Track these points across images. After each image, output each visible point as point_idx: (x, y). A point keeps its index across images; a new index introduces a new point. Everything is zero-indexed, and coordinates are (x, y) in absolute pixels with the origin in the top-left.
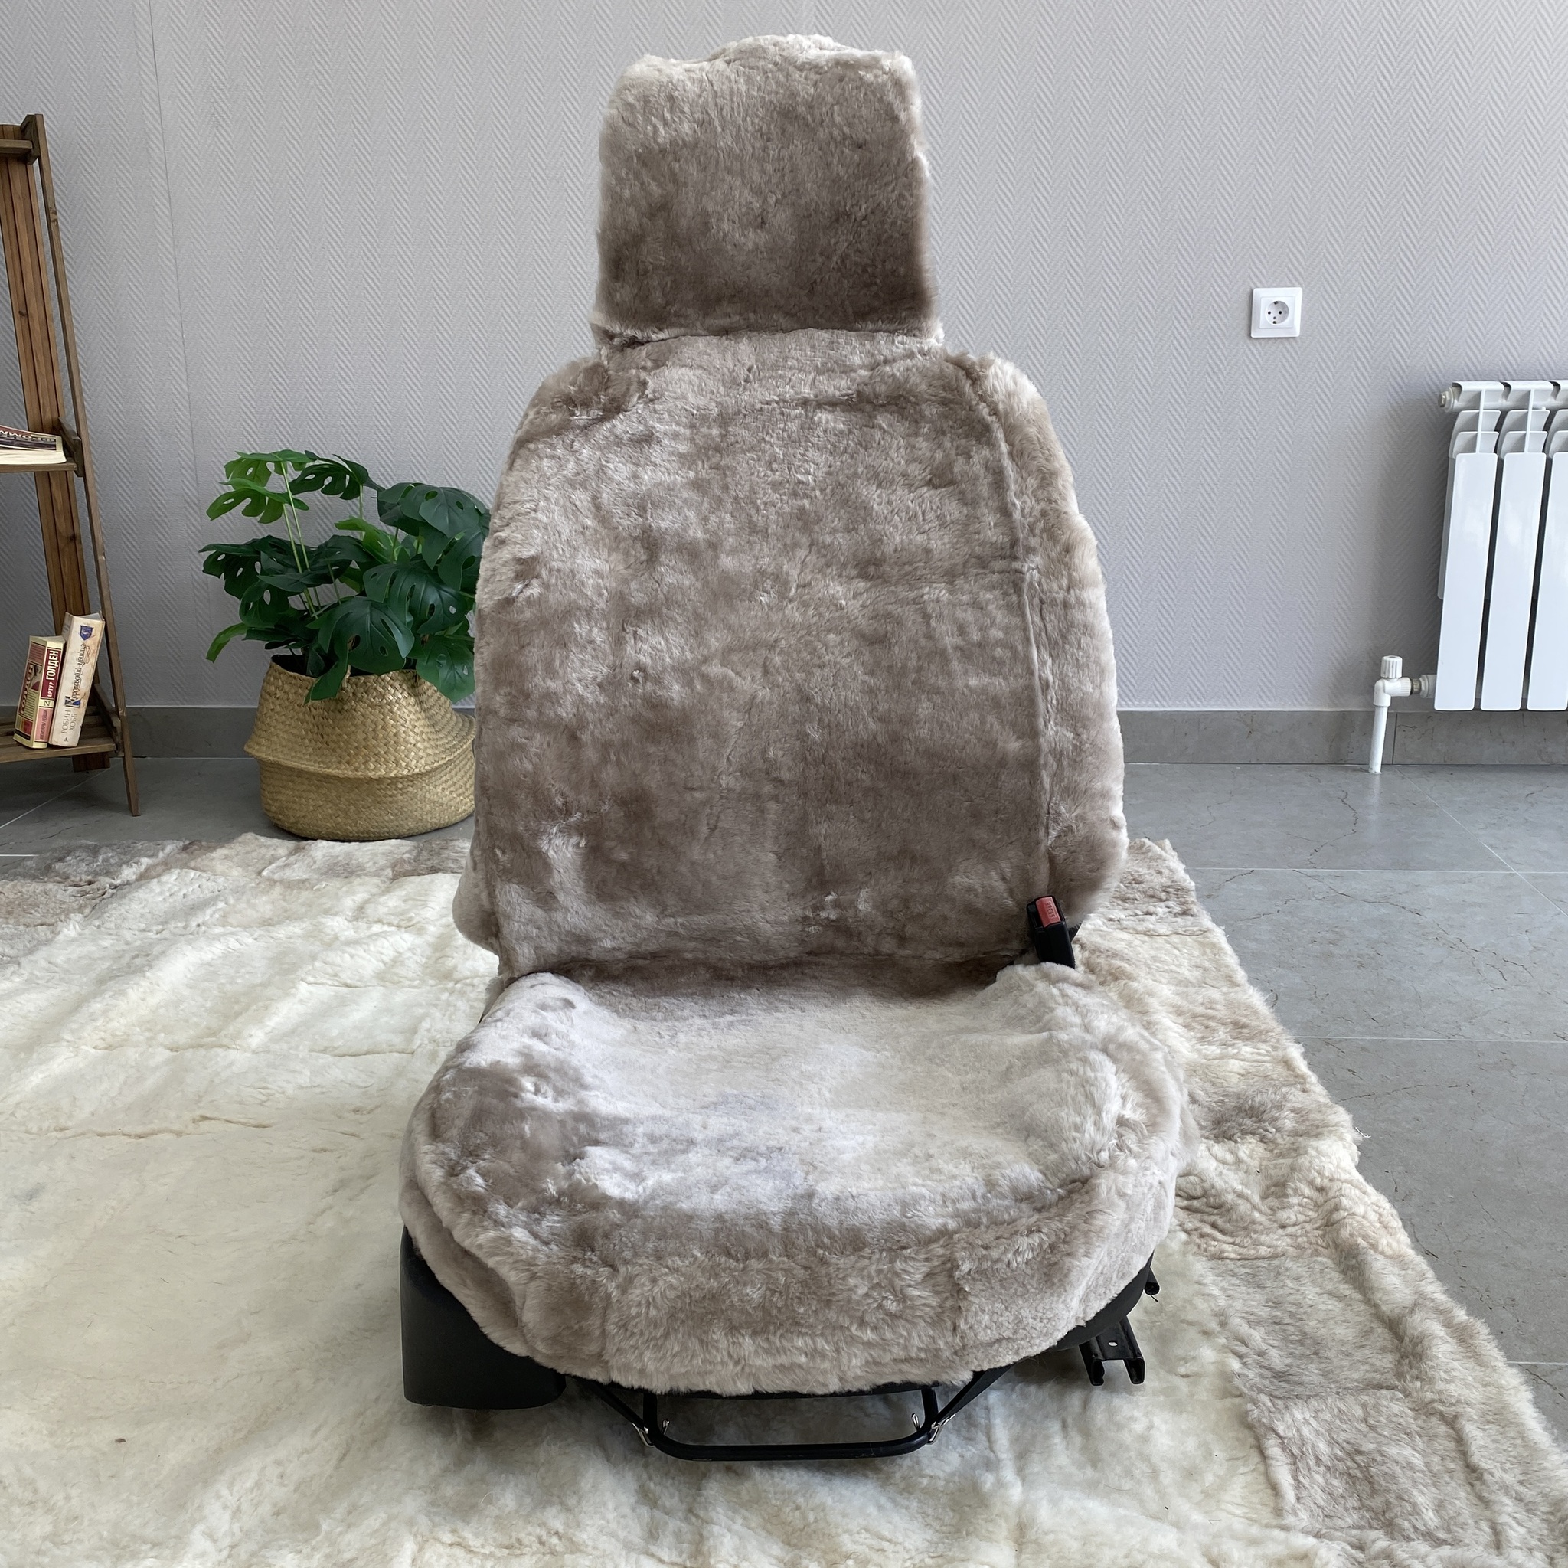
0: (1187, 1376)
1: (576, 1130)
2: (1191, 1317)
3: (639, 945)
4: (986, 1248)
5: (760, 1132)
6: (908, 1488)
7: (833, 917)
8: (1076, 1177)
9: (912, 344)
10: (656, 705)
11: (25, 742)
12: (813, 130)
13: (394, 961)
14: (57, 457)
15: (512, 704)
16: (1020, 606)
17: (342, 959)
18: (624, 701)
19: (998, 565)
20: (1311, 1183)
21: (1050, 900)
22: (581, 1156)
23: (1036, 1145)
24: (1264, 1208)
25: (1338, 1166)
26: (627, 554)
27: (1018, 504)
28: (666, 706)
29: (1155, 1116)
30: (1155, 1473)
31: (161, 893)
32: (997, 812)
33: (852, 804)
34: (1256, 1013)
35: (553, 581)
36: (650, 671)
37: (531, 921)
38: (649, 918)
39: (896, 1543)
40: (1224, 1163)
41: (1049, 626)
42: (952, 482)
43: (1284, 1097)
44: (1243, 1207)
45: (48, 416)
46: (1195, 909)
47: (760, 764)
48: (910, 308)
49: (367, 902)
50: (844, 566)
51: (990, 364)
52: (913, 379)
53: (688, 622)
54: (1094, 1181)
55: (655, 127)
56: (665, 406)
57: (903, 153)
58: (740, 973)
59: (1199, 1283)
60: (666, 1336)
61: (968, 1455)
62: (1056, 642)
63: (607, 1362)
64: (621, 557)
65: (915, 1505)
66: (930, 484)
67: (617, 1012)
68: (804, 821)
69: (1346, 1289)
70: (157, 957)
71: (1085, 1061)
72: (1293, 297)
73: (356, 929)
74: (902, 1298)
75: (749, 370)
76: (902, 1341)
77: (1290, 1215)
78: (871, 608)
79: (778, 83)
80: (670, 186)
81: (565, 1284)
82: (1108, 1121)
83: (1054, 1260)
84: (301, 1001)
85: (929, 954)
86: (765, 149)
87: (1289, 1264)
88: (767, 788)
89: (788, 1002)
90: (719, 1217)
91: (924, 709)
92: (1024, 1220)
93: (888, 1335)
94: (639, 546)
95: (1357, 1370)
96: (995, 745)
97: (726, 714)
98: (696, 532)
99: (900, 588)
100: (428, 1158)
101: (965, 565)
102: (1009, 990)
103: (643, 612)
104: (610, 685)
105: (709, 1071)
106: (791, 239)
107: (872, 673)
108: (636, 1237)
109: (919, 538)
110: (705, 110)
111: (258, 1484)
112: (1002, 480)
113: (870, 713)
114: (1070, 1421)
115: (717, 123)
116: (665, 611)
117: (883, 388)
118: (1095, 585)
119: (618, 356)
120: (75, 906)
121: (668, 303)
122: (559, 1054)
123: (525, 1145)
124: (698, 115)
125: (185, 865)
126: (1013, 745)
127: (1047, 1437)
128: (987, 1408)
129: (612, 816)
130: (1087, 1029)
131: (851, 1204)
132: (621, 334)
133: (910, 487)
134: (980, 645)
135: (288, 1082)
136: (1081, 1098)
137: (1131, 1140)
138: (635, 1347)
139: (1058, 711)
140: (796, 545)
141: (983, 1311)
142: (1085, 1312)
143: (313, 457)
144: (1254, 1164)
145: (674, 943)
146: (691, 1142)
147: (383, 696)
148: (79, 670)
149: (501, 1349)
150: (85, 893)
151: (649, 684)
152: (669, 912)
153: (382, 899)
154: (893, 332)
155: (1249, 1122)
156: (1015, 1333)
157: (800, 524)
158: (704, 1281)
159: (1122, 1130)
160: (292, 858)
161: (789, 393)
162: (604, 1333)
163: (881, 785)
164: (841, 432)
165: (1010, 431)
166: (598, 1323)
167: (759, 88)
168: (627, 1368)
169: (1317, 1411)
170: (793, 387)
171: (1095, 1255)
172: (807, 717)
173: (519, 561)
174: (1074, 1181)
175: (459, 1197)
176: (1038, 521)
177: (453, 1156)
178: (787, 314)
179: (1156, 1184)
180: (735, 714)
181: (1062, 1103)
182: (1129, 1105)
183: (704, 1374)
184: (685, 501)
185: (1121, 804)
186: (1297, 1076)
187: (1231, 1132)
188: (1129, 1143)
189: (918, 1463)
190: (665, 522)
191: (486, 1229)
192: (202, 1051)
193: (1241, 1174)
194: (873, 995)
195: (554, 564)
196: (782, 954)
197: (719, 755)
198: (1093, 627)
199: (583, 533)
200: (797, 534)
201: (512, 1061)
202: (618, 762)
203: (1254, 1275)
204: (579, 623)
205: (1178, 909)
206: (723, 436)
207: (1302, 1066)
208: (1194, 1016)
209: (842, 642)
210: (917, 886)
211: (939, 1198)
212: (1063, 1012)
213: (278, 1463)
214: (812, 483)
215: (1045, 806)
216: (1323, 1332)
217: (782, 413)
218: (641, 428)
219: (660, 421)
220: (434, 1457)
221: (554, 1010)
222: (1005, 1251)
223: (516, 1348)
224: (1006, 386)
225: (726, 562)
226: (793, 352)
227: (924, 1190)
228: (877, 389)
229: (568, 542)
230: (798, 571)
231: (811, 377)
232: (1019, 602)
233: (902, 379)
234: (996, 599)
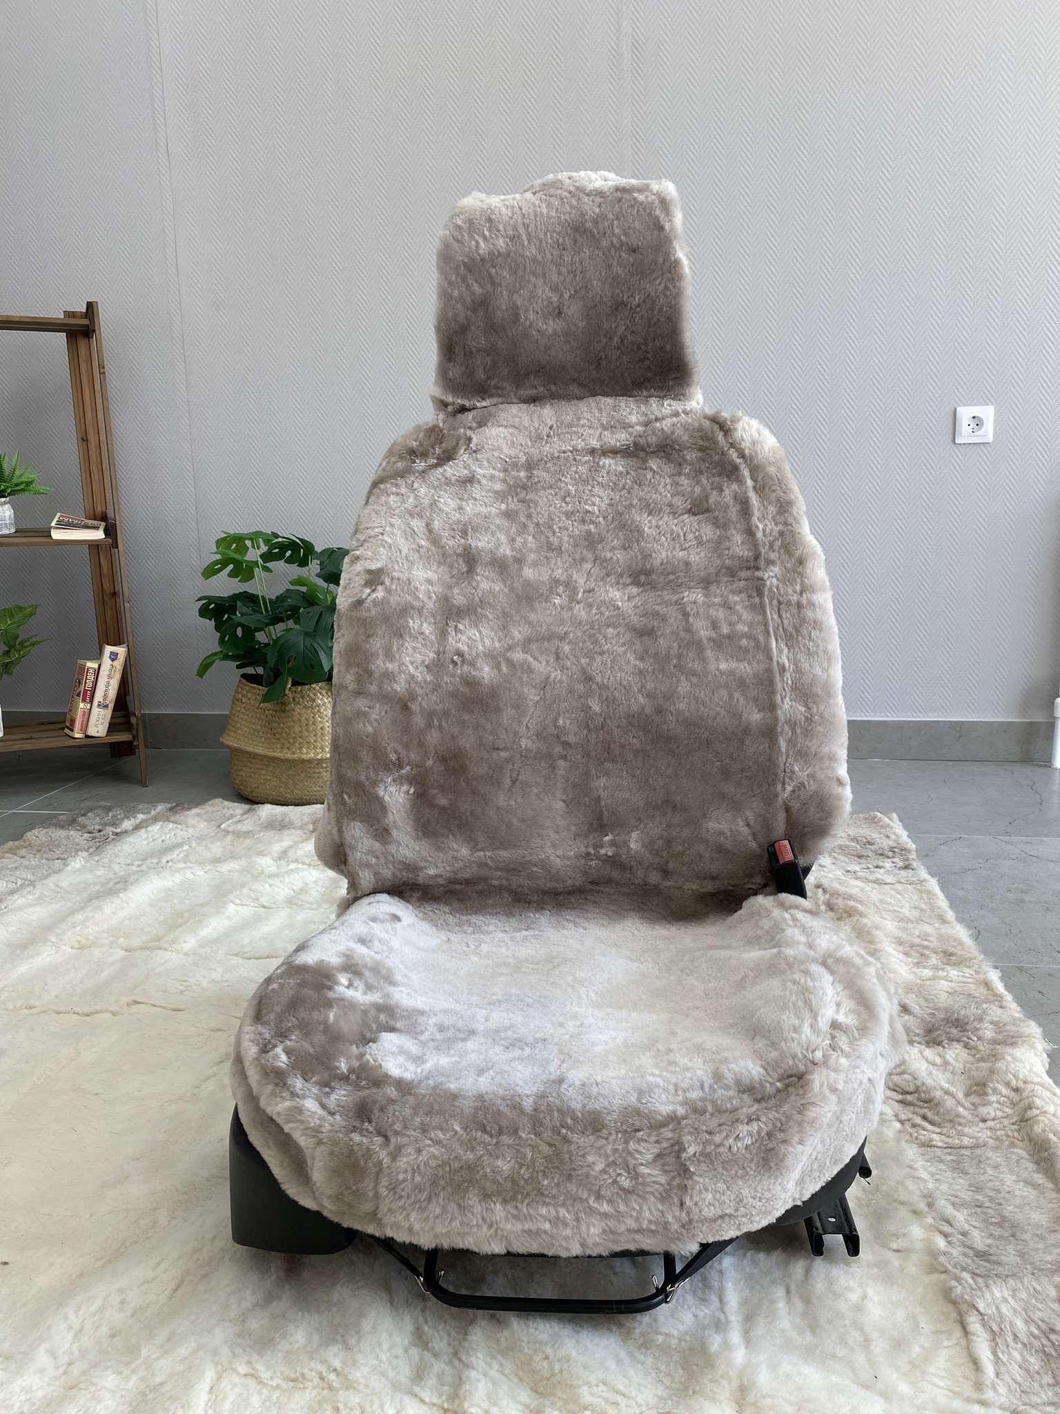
0: (898, 1251)
1: (376, 1018)
2: (902, 1198)
3: (456, 873)
4: (710, 1133)
5: (532, 1026)
6: (646, 1345)
7: (610, 854)
8: (793, 1072)
9: (677, 406)
10: (471, 683)
11: (70, 733)
12: (598, 240)
13: (301, 890)
14: (99, 535)
15: (359, 681)
16: (762, 606)
17: (264, 888)
18: (446, 679)
19: (744, 574)
20: (1008, 1085)
21: (786, 842)
22: (374, 1041)
23: (761, 1044)
24: (967, 1104)
25: (1031, 1070)
26: (451, 567)
27: (761, 526)
28: (480, 684)
29: (866, 1021)
30: (867, 1341)
31: (146, 839)
32: (742, 770)
33: (625, 762)
34: (961, 944)
35: (394, 587)
36: (467, 656)
37: (371, 852)
38: (464, 851)
39: (629, 1398)
40: (934, 1064)
41: (786, 622)
42: (707, 510)
43: (985, 1011)
44: (949, 1103)
45: (99, 510)
46: (915, 864)
47: (552, 730)
48: (676, 378)
49: (290, 847)
50: (621, 575)
51: (739, 420)
52: (677, 432)
53: (498, 619)
54: (807, 1077)
55: (477, 242)
56: (485, 456)
57: (667, 255)
58: (536, 898)
59: (910, 1167)
60: (429, 1199)
61: (701, 1314)
62: (791, 634)
63: (380, 1220)
64: (446, 569)
65: (650, 1361)
66: (689, 512)
67: (436, 926)
68: (587, 774)
69: (1039, 1178)
70: (131, 884)
71: (806, 972)
72: (987, 413)
73: (278, 867)
74: (635, 1175)
75: (551, 428)
76: (634, 1214)
77: (989, 1111)
78: (641, 608)
79: (572, 207)
80: (489, 287)
81: (345, 1150)
82: (824, 1024)
83: (770, 1146)
84: (228, 918)
85: (688, 885)
86: (561, 256)
87: (990, 1154)
88: (558, 749)
89: (573, 922)
90: (480, 1097)
91: (684, 687)
92: (744, 1110)
93: (622, 1208)
94: (461, 561)
95: (1050, 1253)
96: (741, 716)
97: (526, 690)
98: (506, 551)
99: (665, 593)
100: (248, 1036)
101: (717, 574)
102: (751, 915)
103: (463, 611)
104: (436, 667)
105: (501, 974)
106: (582, 324)
107: (642, 659)
108: (408, 1111)
109: (681, 554)
110: (515, 229)
111: (101, 1310)
112: (747, 509)
113: (640, 691)
114: (793, 1287)
115: (524, 238)
116: (479, 610)
117: (654, 439)
118: (823, 590)
119: (451, 419)
120: (86, 847)
121: (488, 378)
122: (378, 957)
123: (327, 1029)
124: (510, 233)
125: (168, 820)
126: (756, 717)
127: (773, 1302)
128: (721, 1272)
129: (435, 770)
130: (811, 946)
131: (595, 1090)
132: (454, 403)
133: (674, 514)
134: (729, 637)
135: (205, 977)
136: (800, 1004)
137: (843, 1041)
138: (403, 1208)
139: (792, 690)
140: (583, 560)
141: (707, 1190)
142: (801, 1193)
143: (277, 536)
144: (959, 1066)
145: (483, 872)
146: (472, 1032)
147: (314, 700)
148: (108, 683)
149: (296, 1203)
150: (94, 838)
151: (465, 666)
152: (479, 847)
153: (301, 845)
154: (663, 397)
155: (955, 1032)
156: (736, 1210)
157: (587, 543)
158: (462, 1152)
159: (836, 1033)
160: (245, 816)
161: (581, 444)
162: (377, 1196)
163: (649, 747)
164: (621, 473)
165: (755, 469)
166: (372, 1185)
167: (557, 210)
168: (398, 1227)
169: (1014, 1290)
170: (584, 440)
171: (809, 1143)
172: (590, 693)
173: (369, 572)
174: (791, 1076)
175: (265, 1071)
176: (776, 539)
177: (267, 1036)
178: (580, 385)
179: (865, 1081)
180: (533, 690)
181: (784, 1008)
182: (842, 1011)
183: (463, 1235)
184: (498, 527)
185: (845, 766)
186: (996, 995)
187: (939, 1039)
188: (841, 1044)
189: (655, 1320)
190: (481, 542)
191: (284, 1099)
192: (147, 952)
193: (949, 1075)
194: (642, 918)
195: (396, 574)
196: (569, 883)
197: (520, 723)
198: (821, 623)
199: (418, 551)
200: (584, 551)
201: (334, 960)
202: (440, 727)
203: (958, 1162)
204: (413, 619)
205: (901, 864)
206: (529, 478)
207: (1000, 987)
208: (912, 946)
209: (618, 634)
210: (678, 829)
211: (671, 1087)
212: (793, 933)
213: (121, 1291)
214: (597, 512)
215: (782, 765)
216: (1019, 1216)
217: (575, 460)
218: (466, 472)
219: (481, 467)
220: (248, 1293)
221: (383, 922)
222: (727, 1137)
223: (307, 1202)
224: (751, 436)
225: (529, 573)
226: (585, 414)
227: (659, 1080)
228: (650, 440)
229: (407, 558)
230: (584, 580)
231: (598, 433)
232: (761, 603)
233: (669, 432)
234: (742, 601)
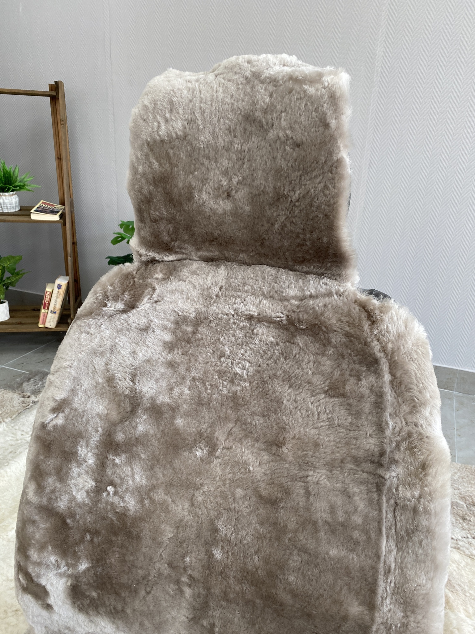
9: (333, 285)
10: (119, 512)
11: (37, 324)
14: (57, 218)
16: (379, 504)
18: (100, 505)
19: (368, 467)
27: (391, 424)
28: (125, 515)
35: (71, 416)
41: (399, 525)
42: (344, 395)
48: (334, 262)
50: (257, 440)
52: (327, 313)
53: (148, 459)
55: (159, 123)
56: (163, 307)
62: (403, 538)
64: (115, 406)
66: (327, 393)
68: (205, 605)
75: (221, 288)
78: (270, 476)
80: (167, 167)
86: (232, 143)
88: (185, 579)
91: (295, 561)
94: (127, 402)
97: (163, 526)
98: (164, 398)
101: (342, 461)
103: (121, 447)
104: (93, 492)
106: (248, 209)
109: (313, 432)
110: (193, 112)
112: (381, 403)
115: (200, 122)
116: (134, 448)
117: (306, 316)
119: (143, 268)
124: (188, 116)
132: (146, 255)
133: (313, 393)
134: (342, 525)
140: (226, 419)
148: (56, 300)
150: (24, 403)
154: (320, 275)
157: (232, 404)
161: (242, 309)
164: (271, 343)
165: (394, 366)
167: (232, 97)
170: (245, 305)
172: (214, 542)
173: (56, 400)
178: (248, 255)
180: (168, 528)
184: (161, 375)
190: (145, 388)
195: (74, 405)
197: (156, 551)
199: (95, 387)
200: (229, 411)
204: (81, 447)
206: (194, 333)
209: (245, 496)
214: (245, 376)
217: (234, 323)
218: (145, 320)
219: (158, 317)
224: (398, 328)
225: (180, 422)
226: (250, 281)
228: (301, 316)
229: (85, 392)
230: (224, 438)
231: (258, 300)
232: (378, 500)
233: (319, 312)
234: (361, 492)
